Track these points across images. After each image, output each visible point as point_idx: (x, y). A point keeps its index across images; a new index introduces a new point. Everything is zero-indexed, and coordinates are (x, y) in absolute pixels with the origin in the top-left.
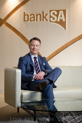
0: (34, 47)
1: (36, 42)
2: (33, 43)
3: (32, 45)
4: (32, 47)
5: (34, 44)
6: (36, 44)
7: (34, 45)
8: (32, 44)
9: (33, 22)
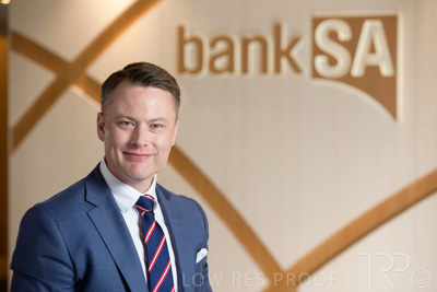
0: (136, 133)
1: (150, 102)
2: (129, 107)
3: (120, 123)
4: (124, 136)
5: (137, 115)
6: (151, 115)
7: (137, 125)
8: (122, 110)
9: (225, 76)
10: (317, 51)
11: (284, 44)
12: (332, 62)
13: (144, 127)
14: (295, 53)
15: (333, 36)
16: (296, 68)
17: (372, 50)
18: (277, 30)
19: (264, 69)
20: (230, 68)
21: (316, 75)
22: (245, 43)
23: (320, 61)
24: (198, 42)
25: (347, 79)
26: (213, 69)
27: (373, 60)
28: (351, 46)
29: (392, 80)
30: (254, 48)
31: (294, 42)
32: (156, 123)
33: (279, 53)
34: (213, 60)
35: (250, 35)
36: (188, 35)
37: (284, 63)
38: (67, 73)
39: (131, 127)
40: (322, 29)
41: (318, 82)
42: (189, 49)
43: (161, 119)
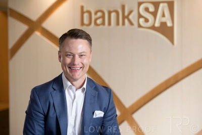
3: (67, 55)
7: (74, 56)
9: (101, 27)
10: (140, 16)
11: (126, 14)
12: (147, 20)
13: (77, 56)
14: (131, 17)
15: (147, 10)
16: (131, 24)
17: (163, 15)
18: (123, 7)
19: (118, 24)
20: (103, 23)
21: (140, 26)
22: (110, 13)
23: (141, 20)
24: (89, 13)
25: (153, 28)
26: (96, 24)
27: (164, 20)
28: (154, 14)
29: (172, 28)
30: (113, 15)
31: (130, 12)
32: (82, 54)
33: (124, 17)
34: (96, 20)
35: (112, 10)
36: (85, 10)
37: (126, 21)
38: (34, 26)
39: (71, 56)
40: (142, 7)
41: (141, 29)
42: (86, 15)
43: (84, 52)
